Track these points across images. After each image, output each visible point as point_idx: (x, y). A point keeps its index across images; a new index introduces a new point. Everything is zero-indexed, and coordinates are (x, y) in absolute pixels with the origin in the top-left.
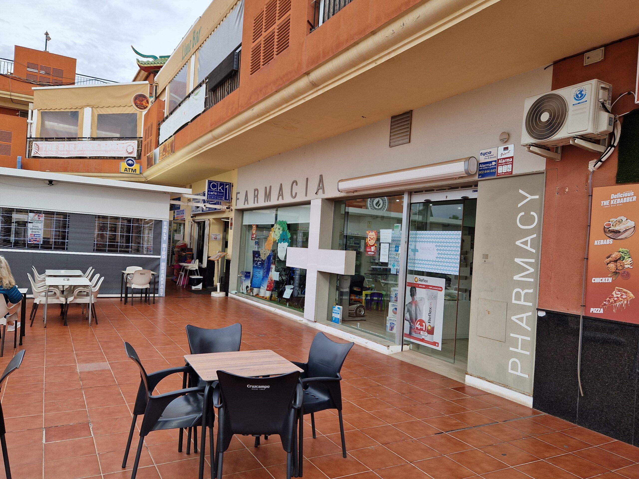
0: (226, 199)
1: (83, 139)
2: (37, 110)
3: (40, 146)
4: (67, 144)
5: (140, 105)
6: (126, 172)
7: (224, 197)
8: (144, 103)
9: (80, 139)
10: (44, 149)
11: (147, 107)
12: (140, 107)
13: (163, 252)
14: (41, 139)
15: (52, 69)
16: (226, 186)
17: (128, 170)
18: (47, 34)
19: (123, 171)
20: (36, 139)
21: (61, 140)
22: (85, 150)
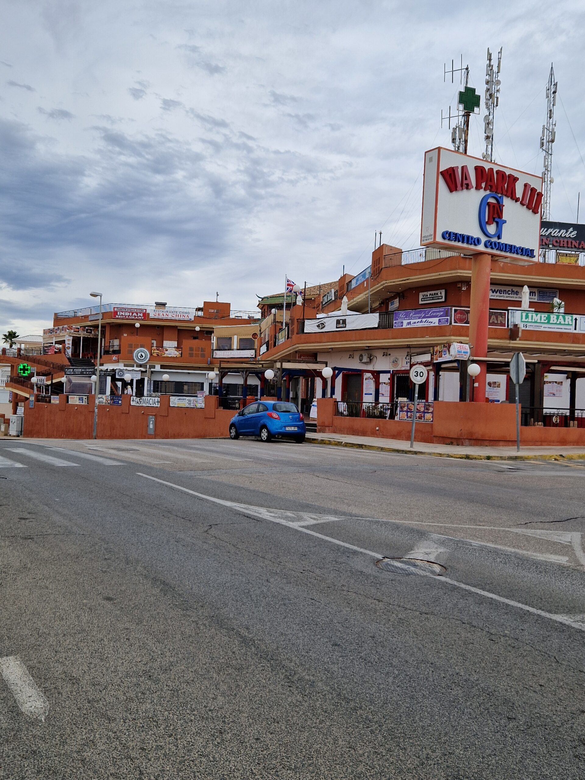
10: (219, 354)
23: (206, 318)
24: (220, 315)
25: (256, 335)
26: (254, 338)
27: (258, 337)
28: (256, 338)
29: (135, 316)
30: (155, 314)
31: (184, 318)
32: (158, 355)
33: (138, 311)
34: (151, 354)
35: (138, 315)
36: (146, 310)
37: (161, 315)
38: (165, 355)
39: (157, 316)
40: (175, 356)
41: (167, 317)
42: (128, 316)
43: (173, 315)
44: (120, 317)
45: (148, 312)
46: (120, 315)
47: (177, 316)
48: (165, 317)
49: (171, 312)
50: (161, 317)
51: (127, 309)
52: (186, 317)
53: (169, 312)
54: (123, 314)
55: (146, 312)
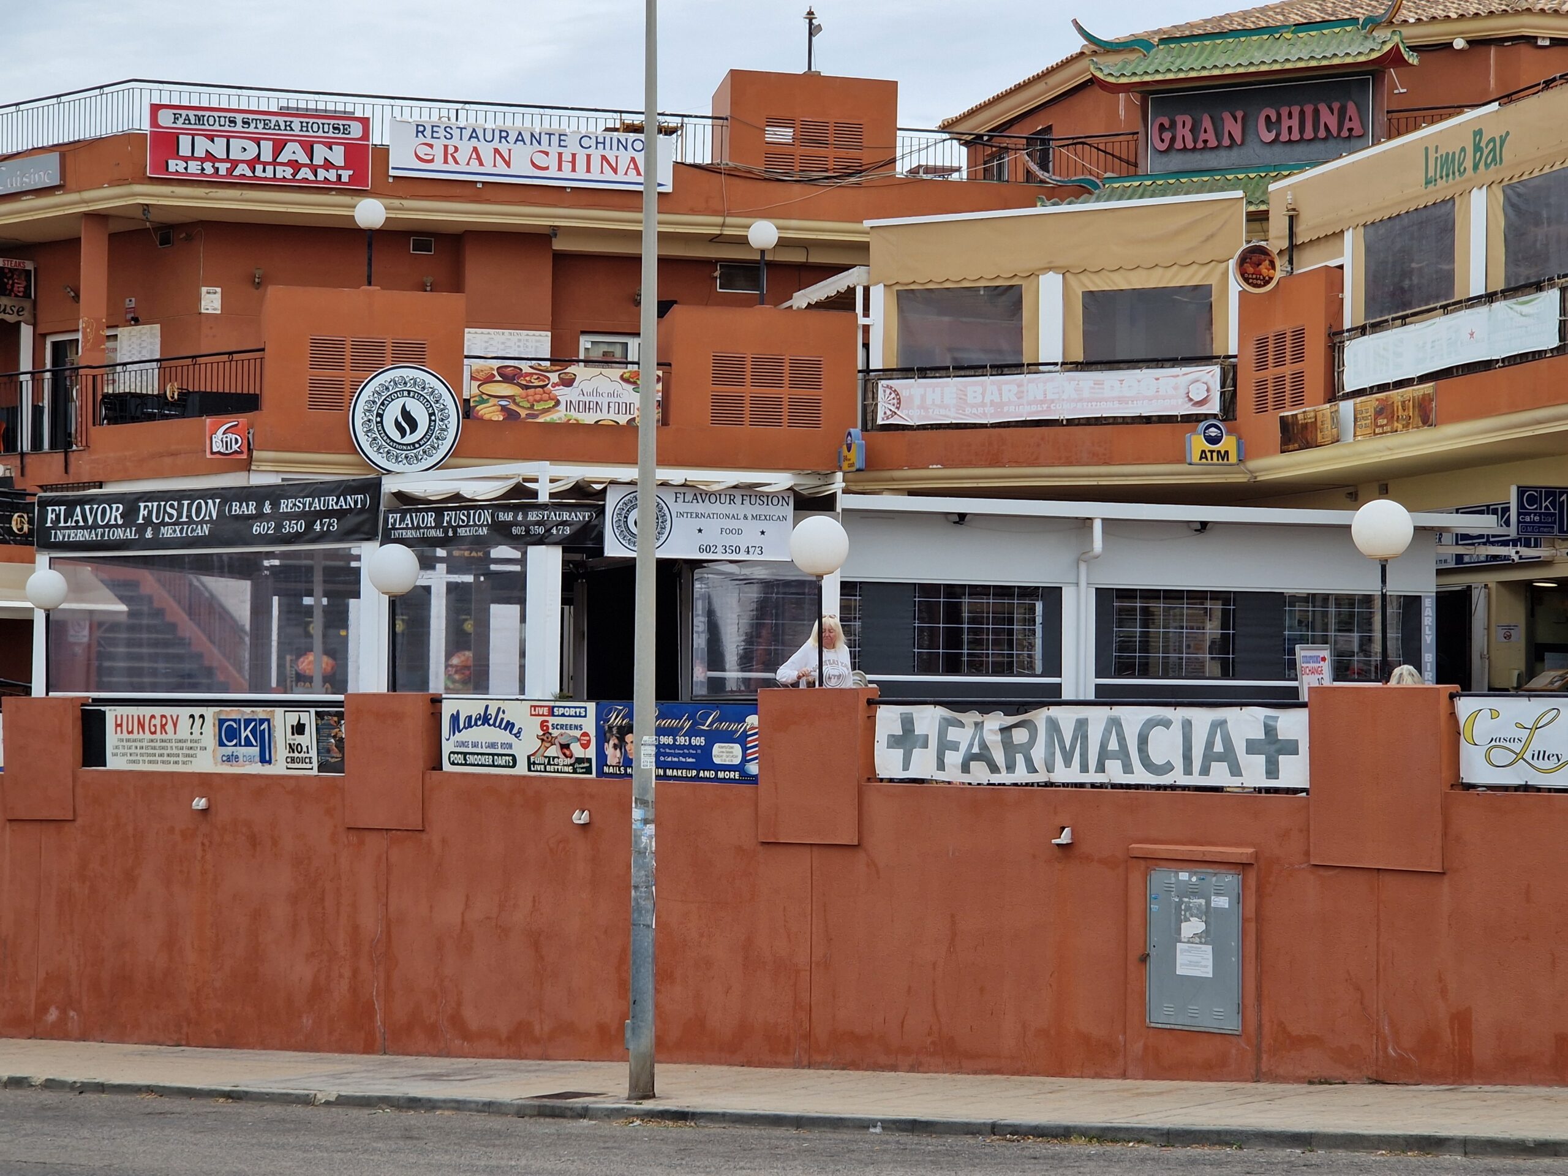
0: (1561, 530)
1: (1041, 368)
2: (882, 285)
3: (904, 394)
4: (993, 383)
5: (1254, 276)
6: (1204, 461)
7: (1556, 527)
8: (1263, 270)
9: (1031, 367)
10: (917, 402)
11: (1271, 279)
12: (1255, 281)
14: (906, 372)
15: (831, 125)
16: (1560, 498)
17: (1209, 455)
18: (810, 16)
19: (1196, 458)
20: (887, 373)
22: (1053, 401)
23: (748, 176)
24: (831, 159)
25: (1267, 262)
26: (1251, 281)
27: (1278, 274)
28: (1264, 278)
29: (295, 165)
30: (423, 151)
31: (609, 175)
32: (510, 415)
33: (318, 130)
34: (467, 410)
35: (318, 160)
36: (365, 122)
37: (463, 156)
38: (559, 416)
39: (438, 164)
40: (623, 420)
41: (502, 168)
42: (252, 164)
43: (541, 160)
44: (194, 167)
45: (376, 139)
46: (193, 158)
47: (568, 167)
48: (491, 169)
49: (527, 139)
50: (464, 167)
51: (239, 117)
52: (621, 169)
53: (512, 138)
54: (218, 148)
55: (366, 136)
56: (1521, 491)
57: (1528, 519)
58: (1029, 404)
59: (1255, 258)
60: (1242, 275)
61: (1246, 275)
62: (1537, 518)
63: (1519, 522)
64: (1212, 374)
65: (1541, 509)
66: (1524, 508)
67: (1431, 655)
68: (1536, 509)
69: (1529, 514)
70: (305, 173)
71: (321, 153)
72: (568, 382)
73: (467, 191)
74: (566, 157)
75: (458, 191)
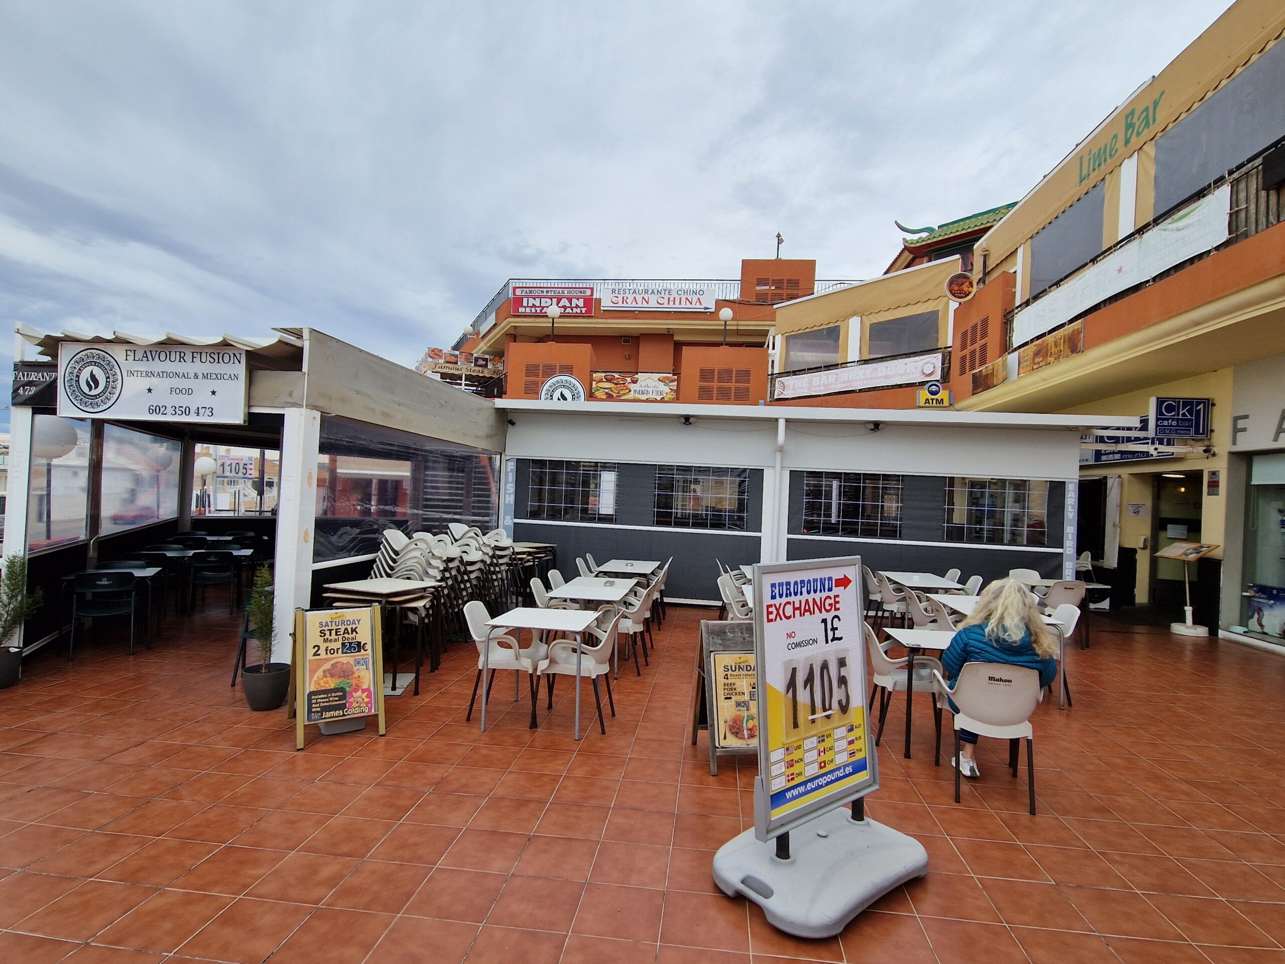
0: (1197, 432)
1: (848, 365)
2: (780, 335)
3: (786, 384)
4: (825, 374)
5: (959, 292)
6: (927, 405)
7: (1193, 430)
8: (965, 288)
9: (844, 364)
10: (791, 387)
11: (970, 293)
12: (959, 295)
13: (1068, 542)
14: (787, 374)
15: (785, 280)
16: (1197, 406)
17: (931, 401)
18: (779, 236)
19: (922, 404)
20: (781, 375)
21: (814, 371)
22: (852, 381)
23: (748, 304)
24: (785, 295)
25: (968, 283)
26: (956, 295)
27: (974, 290)
28: (965, 293)
29: (565, 307)
30: (614, 299)
31: (688, 305)
33: (573, 294)
35: (574, 305)
36: (592, 289)
37: (629, 301)
39: (620, 304)
41: (645, 304)
43: (661, 301)
44: (528, 310)
45: (596, 296)
46: (528, 307)
47: (671, 303)
48: (641, 305)
49: (656, 292)
50: (630, 305)
51: (545, 290)
52: (694, 303)
53: (650, 292)
54: (537, 302)
55: (592, 294)
56: (1160, 402)
57: (1166, 423)
58: (841, 383)
59: (960, 281)
60: (951, 292)
61: (953, 292)
62: (1174, 423)
63: (1157, 426)
64: (935, 360)
65: (1178, 415)
66: (1162, 414)
67: (1072, 528)
68: (1174, 415)
69: (1168, 419)
70: (569, 310)
71: (574, 302)
72: (635, 382)
73: (632, 315)
74: (672, 299)
75: (628, 315)
